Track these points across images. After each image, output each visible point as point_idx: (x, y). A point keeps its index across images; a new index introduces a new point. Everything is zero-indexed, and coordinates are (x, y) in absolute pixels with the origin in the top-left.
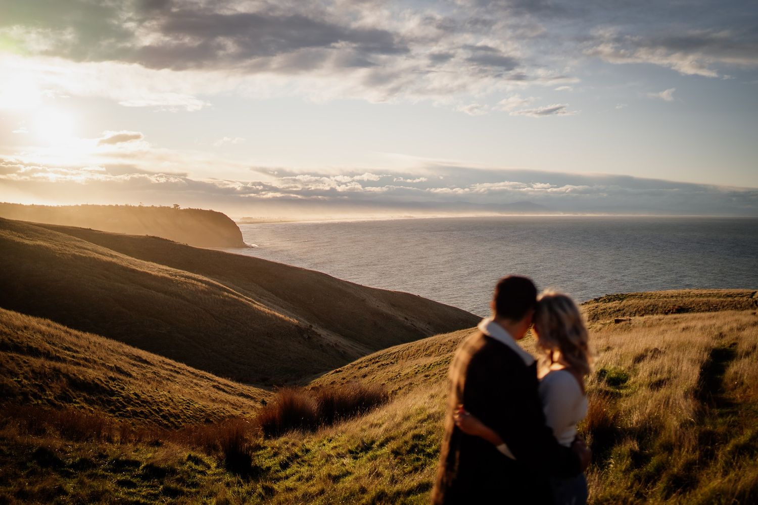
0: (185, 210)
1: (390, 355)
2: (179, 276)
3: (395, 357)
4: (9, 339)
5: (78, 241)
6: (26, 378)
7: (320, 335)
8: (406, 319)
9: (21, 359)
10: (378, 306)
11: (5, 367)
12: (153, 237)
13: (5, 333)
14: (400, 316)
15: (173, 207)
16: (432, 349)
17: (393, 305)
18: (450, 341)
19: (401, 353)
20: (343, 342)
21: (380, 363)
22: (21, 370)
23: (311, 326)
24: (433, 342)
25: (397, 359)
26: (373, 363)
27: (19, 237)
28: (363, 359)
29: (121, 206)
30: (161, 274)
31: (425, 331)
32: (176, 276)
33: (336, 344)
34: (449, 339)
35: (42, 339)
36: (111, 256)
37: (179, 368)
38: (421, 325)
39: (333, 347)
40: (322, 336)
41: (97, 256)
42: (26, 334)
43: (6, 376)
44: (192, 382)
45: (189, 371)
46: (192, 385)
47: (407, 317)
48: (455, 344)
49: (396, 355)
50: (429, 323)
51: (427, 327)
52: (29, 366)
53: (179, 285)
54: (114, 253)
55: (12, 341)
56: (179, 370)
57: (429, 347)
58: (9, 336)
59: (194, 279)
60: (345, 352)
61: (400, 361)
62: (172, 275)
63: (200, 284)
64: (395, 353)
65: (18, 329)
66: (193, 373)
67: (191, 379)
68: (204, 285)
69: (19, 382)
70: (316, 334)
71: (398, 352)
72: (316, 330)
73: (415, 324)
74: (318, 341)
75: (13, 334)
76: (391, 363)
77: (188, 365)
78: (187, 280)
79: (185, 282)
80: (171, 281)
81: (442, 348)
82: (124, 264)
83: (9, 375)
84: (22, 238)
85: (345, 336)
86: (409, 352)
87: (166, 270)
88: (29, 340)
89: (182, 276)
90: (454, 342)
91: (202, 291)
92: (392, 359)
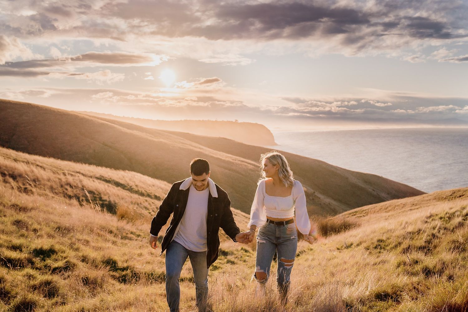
0: (241, 123)
1: (363, 211)
2: (238, 160)
3: (366, 212)
4: (145, 191)
5: (182, 140)
6: (153, 211)
7: (320, 198)
8: (373, 190)
9: (151, 201)
10: (356, 182)
11: (143, 205)
12: (223, 138)
13: (143, 188)
14: (369, 189)
15: (234, 121)
16: (390, 208)
17: (366, 182)
18: (401, 204)
19: (370, 210)
20: (334, 203)
21: (356, 216)
22: (151, 207)
23: (314, 192)
24: (390, 204)
25: (367, 214)
26: (352, 216)
27: (150, 136)
28: (346, 213)
29: (205, 121)
30: (227, 159)
31: (385, 198)
32: (235, 160)
33: (329, 204)
34: (401, 202)
35: (162, 192)
36: (200, 148)
37: (237, 213)
38: (383, 195)
39: (327, 205)
40: (321, 198)
41: (192, 148)
42: (154, 188)
43: (143, 209)
44: (244, 221)
45: (242, 215)
46: (244, 222)
47: (374, 189)
48: (405, 205)
49: (367, 211)
50: (388, 194)
51: (387, 196)
52: (155, 205)
53: (237, 166)
54: (201, 147)
55: (146, 192)
56: (237, 214)
57: (388, 207)
58: (145, 189)
59: (246, 162)
60: (335, 209)
61: (369, 215)
62: (233, 160)
63: (249, 165)
64: (366, 210)
65: (150, 186)
66: (244, 216)
67: (243, 219)
68: (251, 166)
69: (150, 213)
70: (317, 197)
71: (368, 209)
72: (317, 195)
73: (379, 193)
74: (318, 201)
75: (147, 188)
76: (363, 216)
77: (242, 211)
78: (242, 163)
79: (241, 164)
80: (233, 163)
81: (396, 208)
82: (207, 153)
83: (145, 209)
84: (152, 137)
85: (335, 200)
86: (375, 210)
87: (230, 157)
88: (155, 192)
89: (239, 161)
90: (404, 205)
91: (250, 170)
92: (364, 214)
